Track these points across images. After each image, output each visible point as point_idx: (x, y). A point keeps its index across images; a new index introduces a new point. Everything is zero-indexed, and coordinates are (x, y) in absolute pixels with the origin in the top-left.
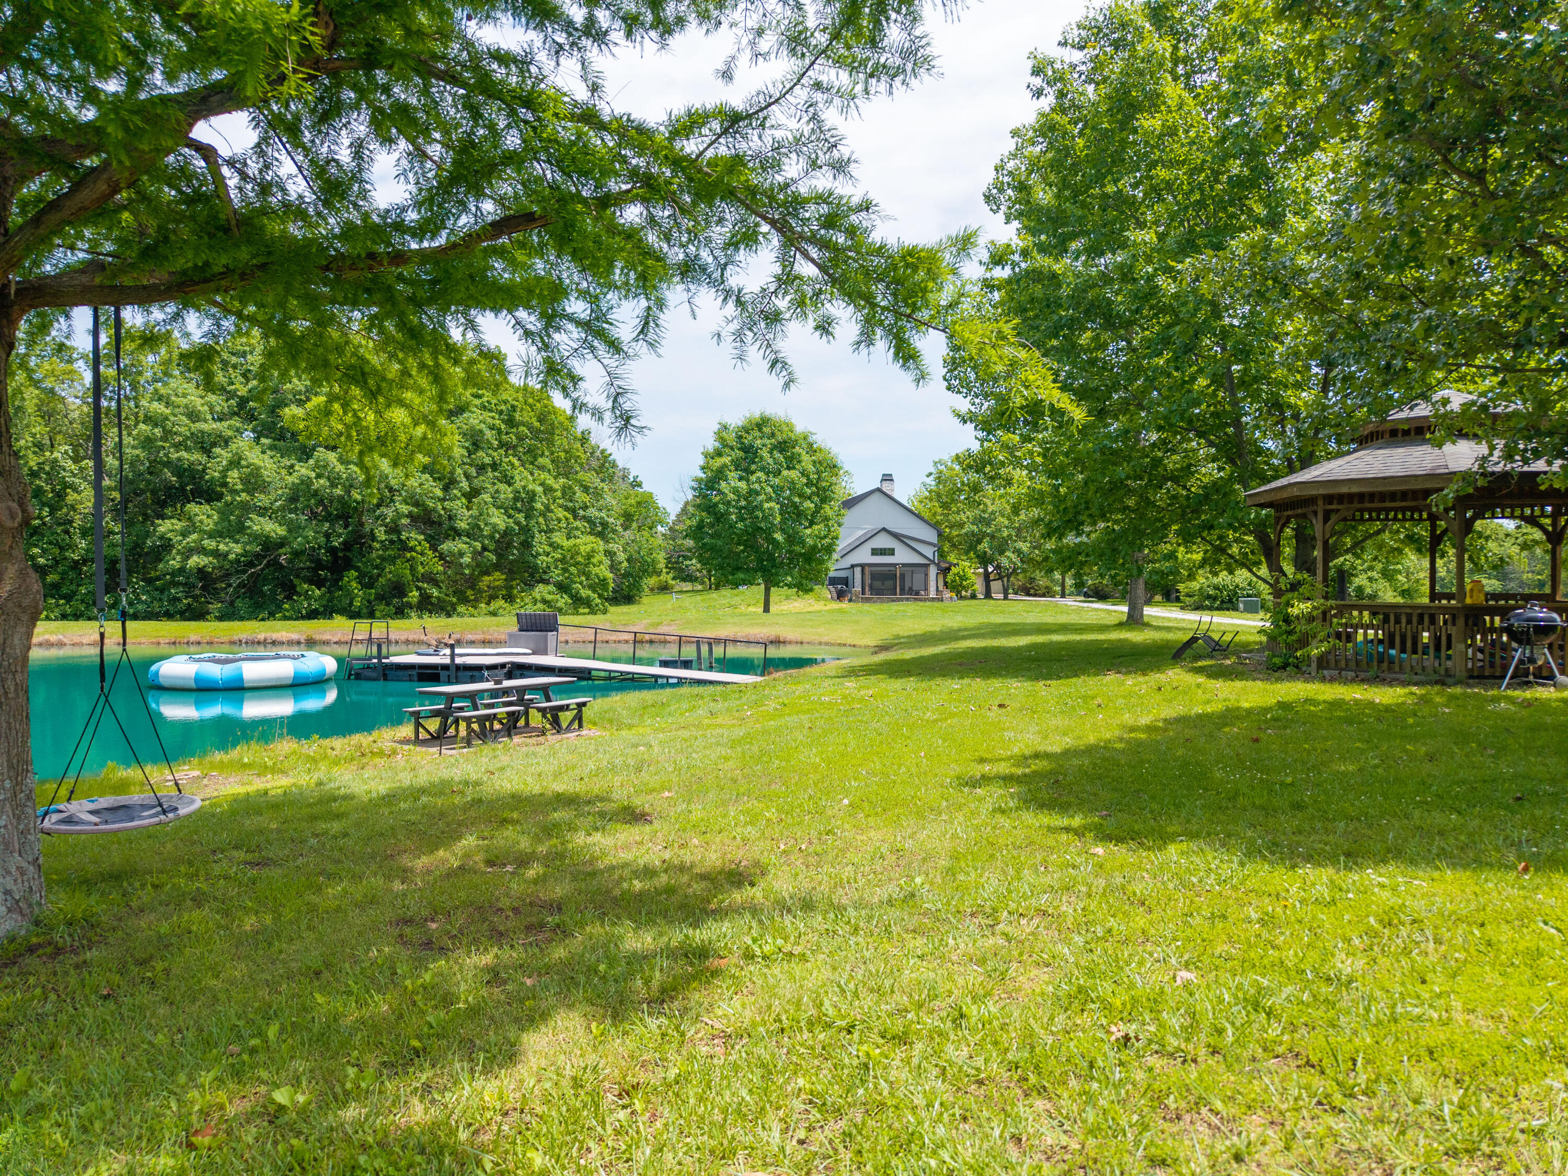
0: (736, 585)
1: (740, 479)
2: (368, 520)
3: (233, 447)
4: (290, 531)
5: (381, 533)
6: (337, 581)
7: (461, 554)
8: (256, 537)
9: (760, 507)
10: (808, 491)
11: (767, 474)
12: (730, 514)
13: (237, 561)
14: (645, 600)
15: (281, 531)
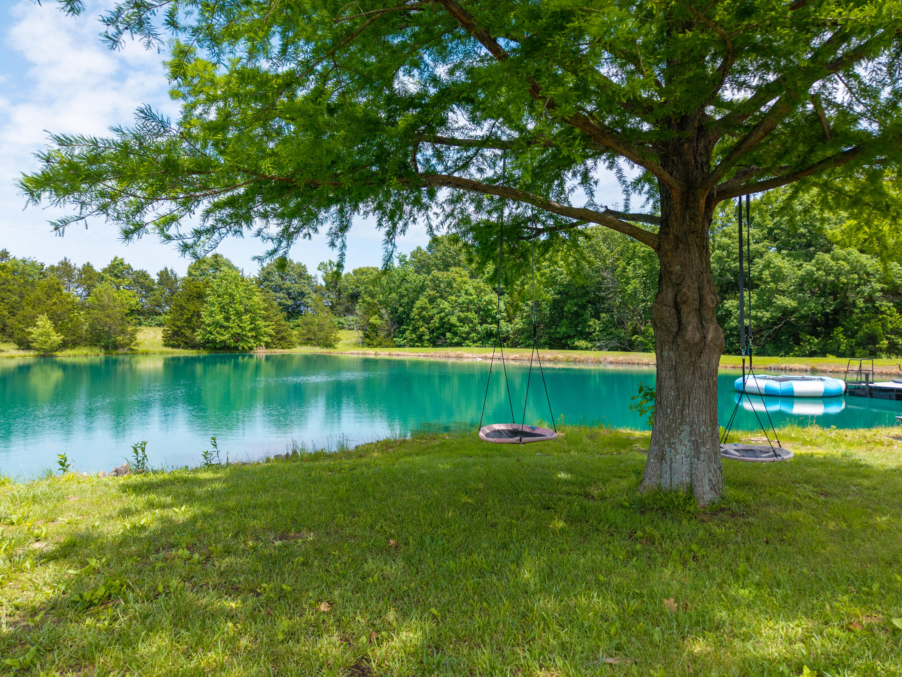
2: (851, 296)
3: (766, 257)
4: (799, 303)
5: (860, 303)
6: (830, 333)
8: (779, 308)
13: (767, 322)
15: (794, 304)
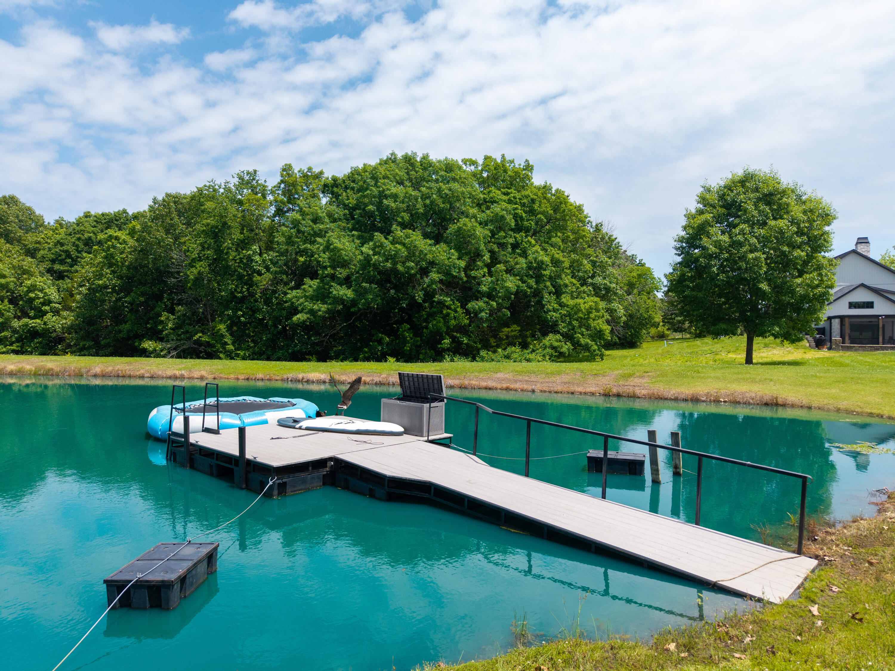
0: (716, 334)
1: (723, 233)
4: (359, 295)
7: (481, 311)
9: (743, 258)
10: (799, 240)
11: (752, 226)
12: (711, 266)
13: (323, 317)
14: (644, 345)
15: (352, 295)
